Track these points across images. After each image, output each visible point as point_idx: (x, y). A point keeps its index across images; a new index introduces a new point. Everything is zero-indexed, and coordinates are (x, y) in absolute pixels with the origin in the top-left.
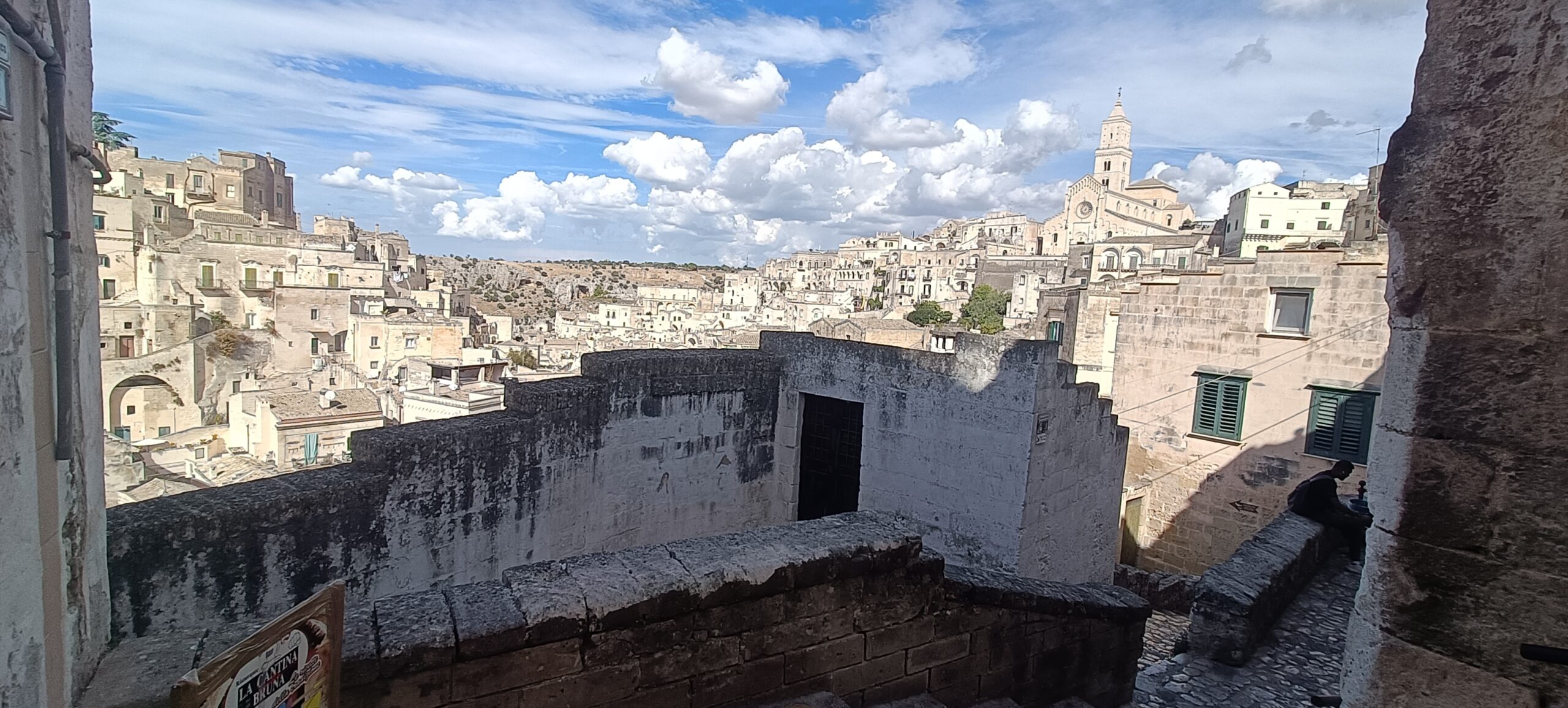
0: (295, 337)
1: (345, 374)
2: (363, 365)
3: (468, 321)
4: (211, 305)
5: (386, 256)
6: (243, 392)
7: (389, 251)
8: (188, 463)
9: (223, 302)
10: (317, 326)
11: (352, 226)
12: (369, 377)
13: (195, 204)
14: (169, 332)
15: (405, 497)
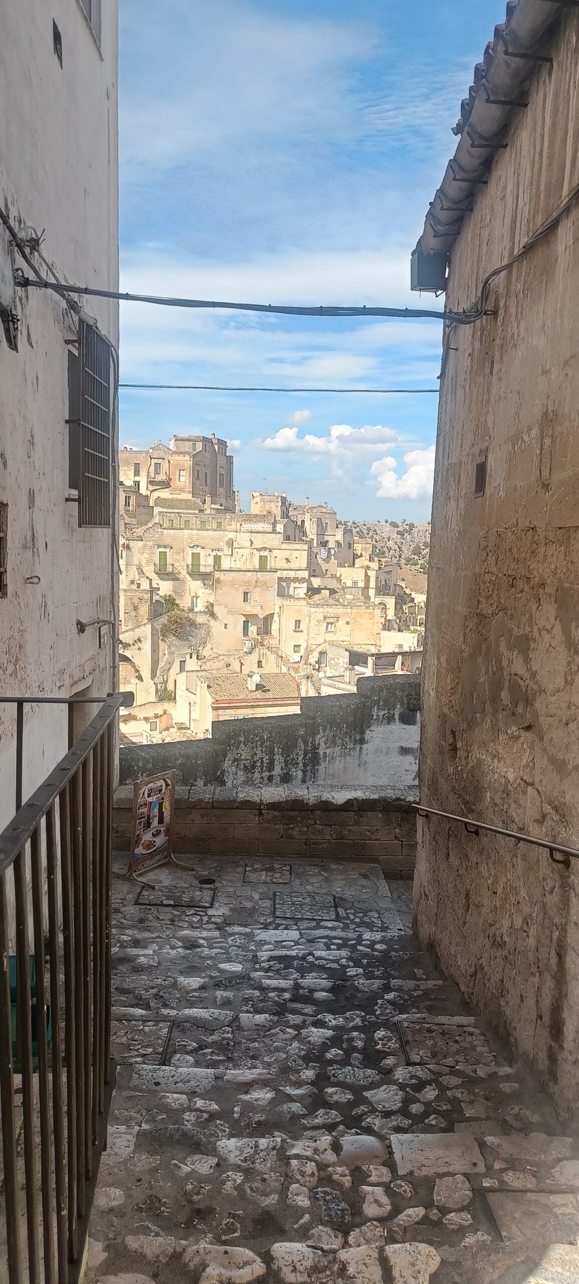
0: (229, 620)
1: (272, 657)
2: (287, 649)
3: (393, 601)
4: (165, 588)
5: (314, 532)
6: (187, 672)
7: (318, 526)
8: (145, 734)
9: (174, 586)
10: (249, 609)
11: (284, 500)
12: (292, 661)
13: (155, 490)
14: (133, 614)
15: (235, 760)
